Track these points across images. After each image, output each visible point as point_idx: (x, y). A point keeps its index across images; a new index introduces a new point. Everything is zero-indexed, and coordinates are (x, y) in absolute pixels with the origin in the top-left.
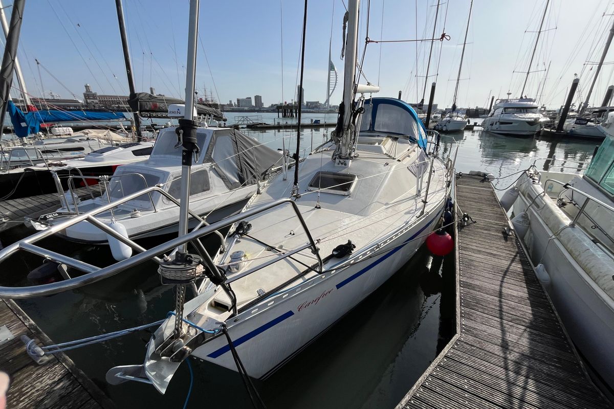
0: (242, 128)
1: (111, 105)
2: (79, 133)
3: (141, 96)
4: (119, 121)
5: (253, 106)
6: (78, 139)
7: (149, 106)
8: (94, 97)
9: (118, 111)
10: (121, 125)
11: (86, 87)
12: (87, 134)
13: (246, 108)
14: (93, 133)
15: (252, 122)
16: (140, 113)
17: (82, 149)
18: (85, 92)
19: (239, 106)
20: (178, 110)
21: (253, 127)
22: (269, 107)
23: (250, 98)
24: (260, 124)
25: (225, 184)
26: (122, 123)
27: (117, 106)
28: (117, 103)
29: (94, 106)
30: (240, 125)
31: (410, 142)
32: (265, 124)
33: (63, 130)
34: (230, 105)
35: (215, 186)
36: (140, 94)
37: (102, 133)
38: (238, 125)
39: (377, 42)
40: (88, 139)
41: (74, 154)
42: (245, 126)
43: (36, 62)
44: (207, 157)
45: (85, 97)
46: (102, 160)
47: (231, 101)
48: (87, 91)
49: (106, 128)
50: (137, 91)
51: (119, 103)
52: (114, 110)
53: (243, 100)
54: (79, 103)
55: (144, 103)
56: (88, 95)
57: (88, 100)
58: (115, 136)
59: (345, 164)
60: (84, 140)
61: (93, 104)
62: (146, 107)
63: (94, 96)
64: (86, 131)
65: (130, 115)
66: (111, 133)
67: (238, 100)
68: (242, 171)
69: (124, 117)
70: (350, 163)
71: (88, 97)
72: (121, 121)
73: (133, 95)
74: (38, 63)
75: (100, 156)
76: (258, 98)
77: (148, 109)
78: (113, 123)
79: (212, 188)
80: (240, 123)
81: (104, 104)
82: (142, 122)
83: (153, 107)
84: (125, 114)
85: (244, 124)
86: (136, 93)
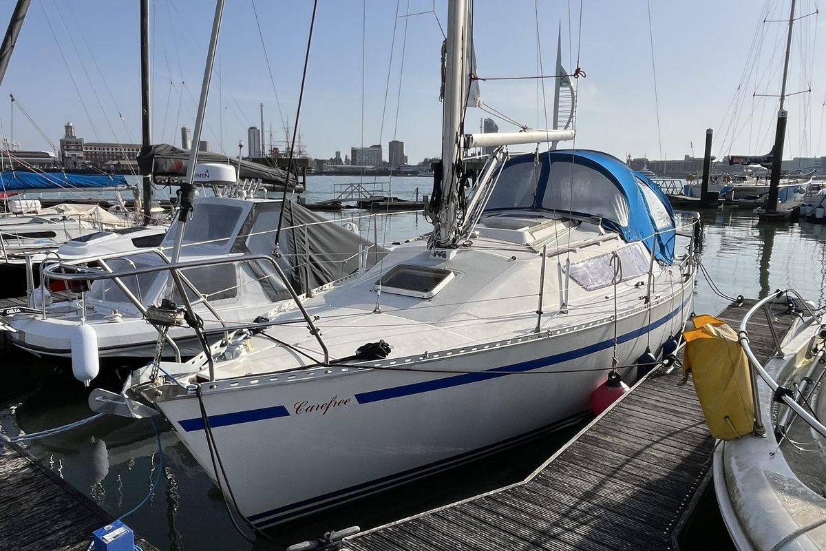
0: (348, 207)
1: (106, 160)
2: (49, 210)
3: (158, 149)
4: (116, 190)
5: (385, 163)
6: (48, 218)
7: (169, 165)
8: (77, 147)
9: (117, 172)
10: (119, 196)
11: (68, 128)
12: (63, 211)
13: (370, 167)
14: (71, 210)
15: (368, 196)
16: (154, 177)
17: (52, 234)
18: (64, 138)
19: (354, 161)
20: (207, 171)
21: (372, 206)
22: (419, 166)
23: (379, 146)
24: (386, 199)
25: (265, 290)
26: (120, 195)
27: (115, 162)
28: (117, 157)
29: (75, 164)
30: (344, 201)
31: (605, 229)
32: (395, 199)
33: (28, 203)
34: (337, 160)
35: (246, 291)
36: (158, 146)
37: (86, 211)
38: (340, 202)
39: (484, 80)
40: (64, 219)
41: (39, 242)
42: (354, 203)
43: (11, 98)
44: (239, 244)
45: (62, 146)
46: (84, 252)
47: (338, 154)
48: (67, 136)
49: (95, 203)
50: (153, 141)
51: (120, 157)
52: (109, 171)
53: (363, 150)
54: (50, 157)
55: (161, 161)
56: (67, 143)
57: (66, 152)
58: (106, 216)
59: (444, 256)
60: (57, 220)
61: (73, 158)
62: (164, 167)
63: (78, 145)
64: (62, 207)
65: (137, 181)
66: (101, 210)
67: (354, 151)
68: (297, 271)
69: (126, 183)
70: (453, 254)
71: (68, 147)
72: (120, 190)
73: (146, 147)
74: (13, 100)
75: (82, 245)
76: (396, 147)
77: (167, 170)
78: (105, 194)
79: (240, 294)
80: (344, 197)
81: (91, 159)
82: (155, 192)
83: (175, 168)
84: (127, 178)
85: (352, 200)
86: (151, 145)
